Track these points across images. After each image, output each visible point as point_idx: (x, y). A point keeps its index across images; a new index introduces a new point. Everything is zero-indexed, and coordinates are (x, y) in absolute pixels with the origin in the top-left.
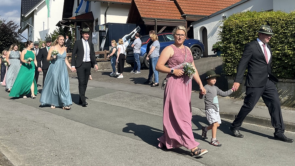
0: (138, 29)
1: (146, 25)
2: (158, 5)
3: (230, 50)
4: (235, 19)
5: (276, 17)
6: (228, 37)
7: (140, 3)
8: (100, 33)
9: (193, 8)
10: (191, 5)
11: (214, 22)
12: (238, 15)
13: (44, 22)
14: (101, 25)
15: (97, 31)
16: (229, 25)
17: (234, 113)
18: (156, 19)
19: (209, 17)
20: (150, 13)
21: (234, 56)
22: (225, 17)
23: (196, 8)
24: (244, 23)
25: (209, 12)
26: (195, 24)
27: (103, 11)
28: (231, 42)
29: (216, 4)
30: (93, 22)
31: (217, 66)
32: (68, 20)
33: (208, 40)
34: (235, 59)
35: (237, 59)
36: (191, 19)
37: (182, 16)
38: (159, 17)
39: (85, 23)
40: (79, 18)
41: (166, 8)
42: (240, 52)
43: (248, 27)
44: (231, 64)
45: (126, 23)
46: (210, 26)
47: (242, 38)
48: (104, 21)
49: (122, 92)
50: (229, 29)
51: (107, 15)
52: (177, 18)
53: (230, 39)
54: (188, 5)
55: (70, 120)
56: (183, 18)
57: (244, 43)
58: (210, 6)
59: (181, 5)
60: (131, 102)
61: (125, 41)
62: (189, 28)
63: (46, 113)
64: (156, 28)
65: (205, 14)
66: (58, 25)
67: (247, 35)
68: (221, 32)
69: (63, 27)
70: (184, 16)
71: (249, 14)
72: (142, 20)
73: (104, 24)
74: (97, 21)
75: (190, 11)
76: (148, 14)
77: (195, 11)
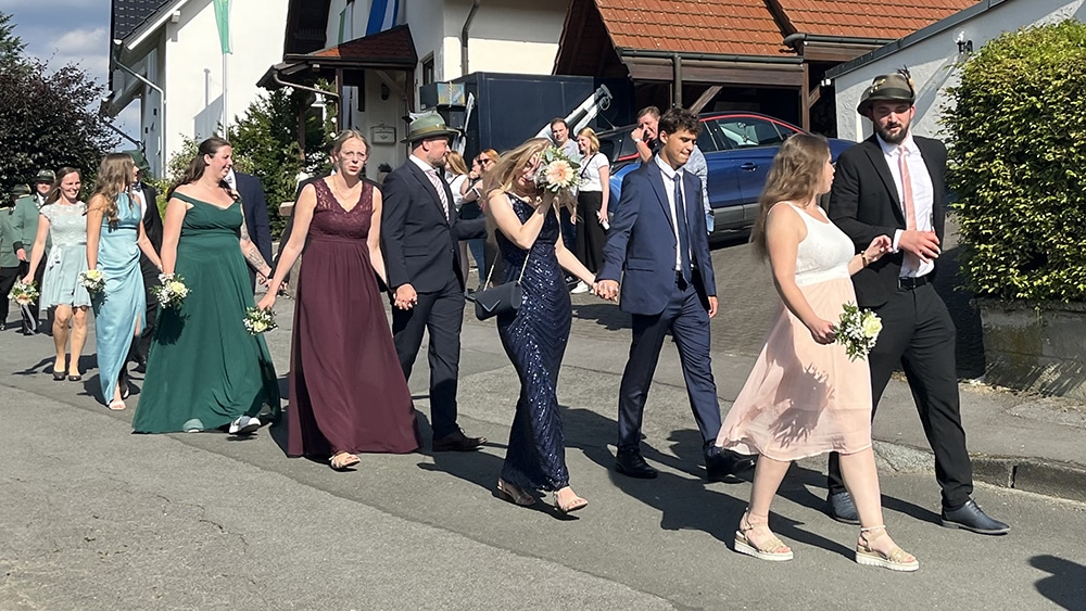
1: (636, 80)
3: (992, 189)
4: (1013, 57)
6: (980, 131)
9: (833, 7)
12: (1023, 36)
13: (207, 71)
14: (446, 80)
16: (987, 82)
17: (1008, 455)
18: (676, 55)
19: (900, 46)
20: (654, 31)
21: (1009, 213)
26: (842, 74)
27: (454, 22)
28: (994, 154)
30: (411, 70)
32: (306, 61)
34: (1011, 227)
35: (1020, 224)
36: (824, 53)
38: (688, 47)
39: (379, 72)
40: (352, 55)
41: (717, 10)
42: (1033, 194)
43: (1064, 88)
44: (994, 250)
47: (1041, 135)
48: (460, 63)
50: (985, 98)
51: (470, 41)
53: (991, 139)
55: (313, 489)
57: (1049, 157)
62: (817, 91)
63: (211, 460)
64: (679, 94)
65: (883, 34)
66: (267, 82)
67: (1062, 122)
68: (952, 112)
70: (796, 39)
72: (619, 61)
73: (460, 75)
74: (429, 65)
75: (821, 21)
76: (644, 33)
77: (841, 19)
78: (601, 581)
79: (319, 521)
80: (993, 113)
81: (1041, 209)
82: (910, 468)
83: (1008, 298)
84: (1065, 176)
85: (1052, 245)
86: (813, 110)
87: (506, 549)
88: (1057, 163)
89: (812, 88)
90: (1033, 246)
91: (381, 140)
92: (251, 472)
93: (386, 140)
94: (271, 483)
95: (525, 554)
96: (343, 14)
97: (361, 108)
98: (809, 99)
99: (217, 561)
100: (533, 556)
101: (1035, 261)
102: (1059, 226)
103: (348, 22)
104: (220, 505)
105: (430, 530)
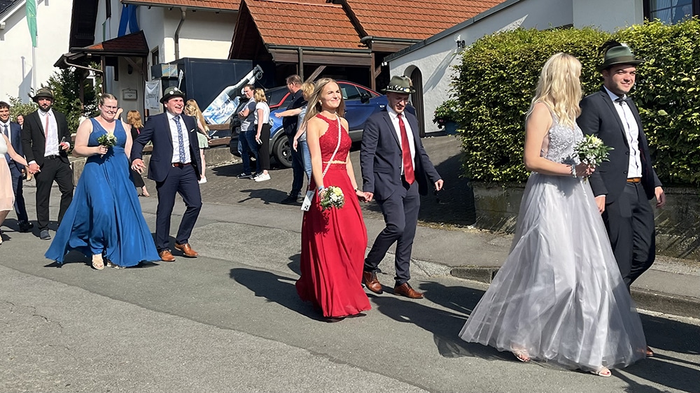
0: (256, 72)
1: (277, 62)
2: (304, 14)
3: (479, 122)
4: (490, 49)
5: (584, 42)
6: (473, 89)
7: (261, 10)
8: (165, 82)
9: (388, 21)
10: (383, 15)
11: (437, 53)
12: (496, 37)
13: (23, 58)
14: (166, 62)
15: (157, 78)
16: (477, 63)
17: (489, 265)
18: (300, 48)
19: (425, 44)
20: (287, 34)
21: (489, 134)
22: (464, 42)
23: (395, 22)
24: (511, 56)
25: (424, 30)
26: (393, 59)
27: (169, 29)
28: (480, 102)
29: (441, 13)
30: (145, 57)
31: (447, 159)
32: (83, 52)
33: (424, 96)
34: (490, 142)
35: (495, 141)
36: (383, 47)
37: (361, 42)
38: (306, 44)
39: (127, 58)
40: (110, 48)
41: (323, 23)
42: (501, 124)
43: (519, 65)
44: (481, 155)
45: (227, 58)
46: (427, 64)
47: (506, 92)
48: (174, 53)
49: (223, 224)
50: (475, 71)
51: (180, 40)
52: (350, 46)
53: (479, 94)
54: (376, 14)
55: (98, 295)
56: (365, 46)
57: (511, 104)
58: (427, 18)
59: (359, 14)
60: (246, 249)
61: (227, 102)
62: (379, 69)
63: (38, 281)
64: (302, 70)
65: (415, 37)
66: (61, 64)
67: (517, 84)
68: (458, 79)
69: (73, 69)
70: (367, 40)
71: (520, 34)
72: (267, 52)
73: (174, 60)
74: (156, 53)
75: (381, 29)
76: (281, 35)
77: (392, 28)
78: (269, 341)
79: (104, 313)
80: (480, 79)
81: (506, 132)
82: (437, 274)
83: (488, 181)
84: (519, 113)
85: (512, 152)
86: (377, 79)
87: (214, 325)
88: (515, 107)
89: (376, 67)
90: (502, 152)
91: (129, 97)
92: (62, 287)
93: (131, 98)
94: (74, 293)
95: (225, 328)
96: (104, 25)
97: (116, 79)
98: (375, 73)
99: (45, 337)
100: (230, 329)
101: (502, 161)
102: (516, 141)
103: (107, 29)
104: (45, 306)
105: (169, 316)
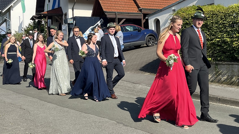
0: (101, 21)
1: (108, 18)
2: (118, 1)
4: (183, 13)
5: (217, 10)
8: (69, 25)
9: (148, 3)
11: (166, 14)
12: (185, 8)
14: (69, 18)
15: (66, 24)
18: (116, 13)
20: (112, 8)
22: (175, 10)
24: (190, 15)
25: (161, 6)
26: (150, 16)
27: (70, 6)
30: (62, 16)
32: (40, 14)
33: (161, 29)
36: (146, 12)
37: (138, 10)
38: (119, 11)
39: (56, 17)
40: (50, 13)
45: (91, 16)
46: (162, 18)
48: (72, 14)
51: (74, 10)
52: (134, 12)
55: (43, 102)
56: (140, 12)
63: (22, 96)
64: (117, 20)
71: (194, 7)
72: (105, 14)
73: (72, 17)
75: (145, 5)
86: (144, 23)
87: (83, 112)
89: (144, 19)
96: (48, 5)
97: (52, 24)
104: (24, 105)
